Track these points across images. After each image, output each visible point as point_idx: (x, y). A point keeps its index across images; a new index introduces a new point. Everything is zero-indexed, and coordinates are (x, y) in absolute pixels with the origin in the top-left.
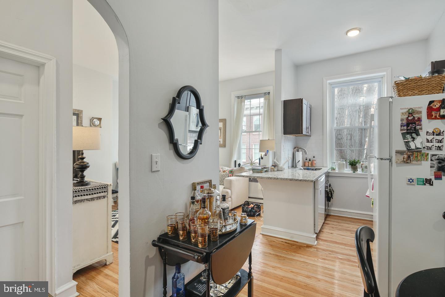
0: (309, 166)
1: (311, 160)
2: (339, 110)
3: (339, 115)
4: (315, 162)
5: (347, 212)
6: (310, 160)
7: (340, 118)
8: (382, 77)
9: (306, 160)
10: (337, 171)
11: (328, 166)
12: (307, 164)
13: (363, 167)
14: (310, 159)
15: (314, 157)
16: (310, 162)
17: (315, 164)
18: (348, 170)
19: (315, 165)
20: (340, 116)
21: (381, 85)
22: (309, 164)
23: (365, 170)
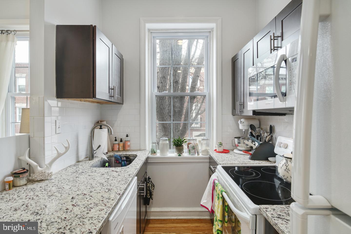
0: (120, 149)
1: (124, 140)
2: (161, 79)
3: (161, 84)
4: (129, 144)
5: (171, 211)
6: (121, 141)
7: (162, 88)
8: (210, 32)
9: (116, 140)
10: (158, 154)
11: (147, 149)
12: (116, 147)
13: (189, 147)
14: (121, 139)
15: (127, 136)
16: (121, 144)
17: (129, 146)
18: (172, 154)
19: (128, 148)
20: (162, 86)
21: (209, 41)
22: (120, 147)
23: (192, 151)
